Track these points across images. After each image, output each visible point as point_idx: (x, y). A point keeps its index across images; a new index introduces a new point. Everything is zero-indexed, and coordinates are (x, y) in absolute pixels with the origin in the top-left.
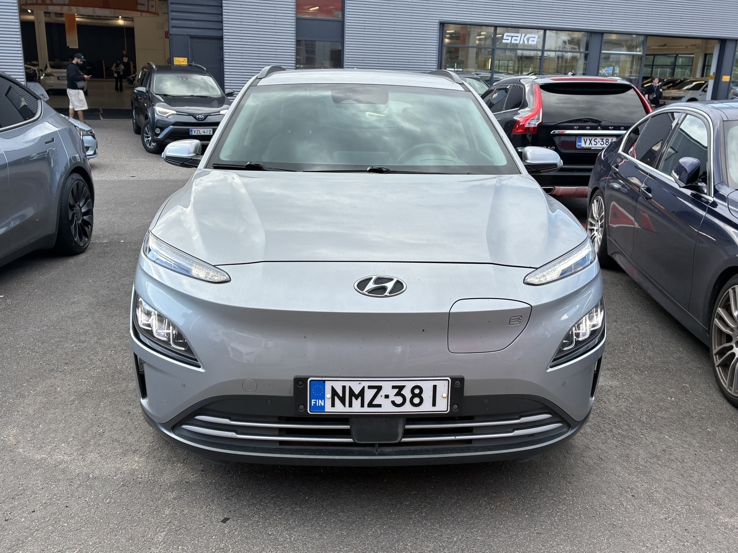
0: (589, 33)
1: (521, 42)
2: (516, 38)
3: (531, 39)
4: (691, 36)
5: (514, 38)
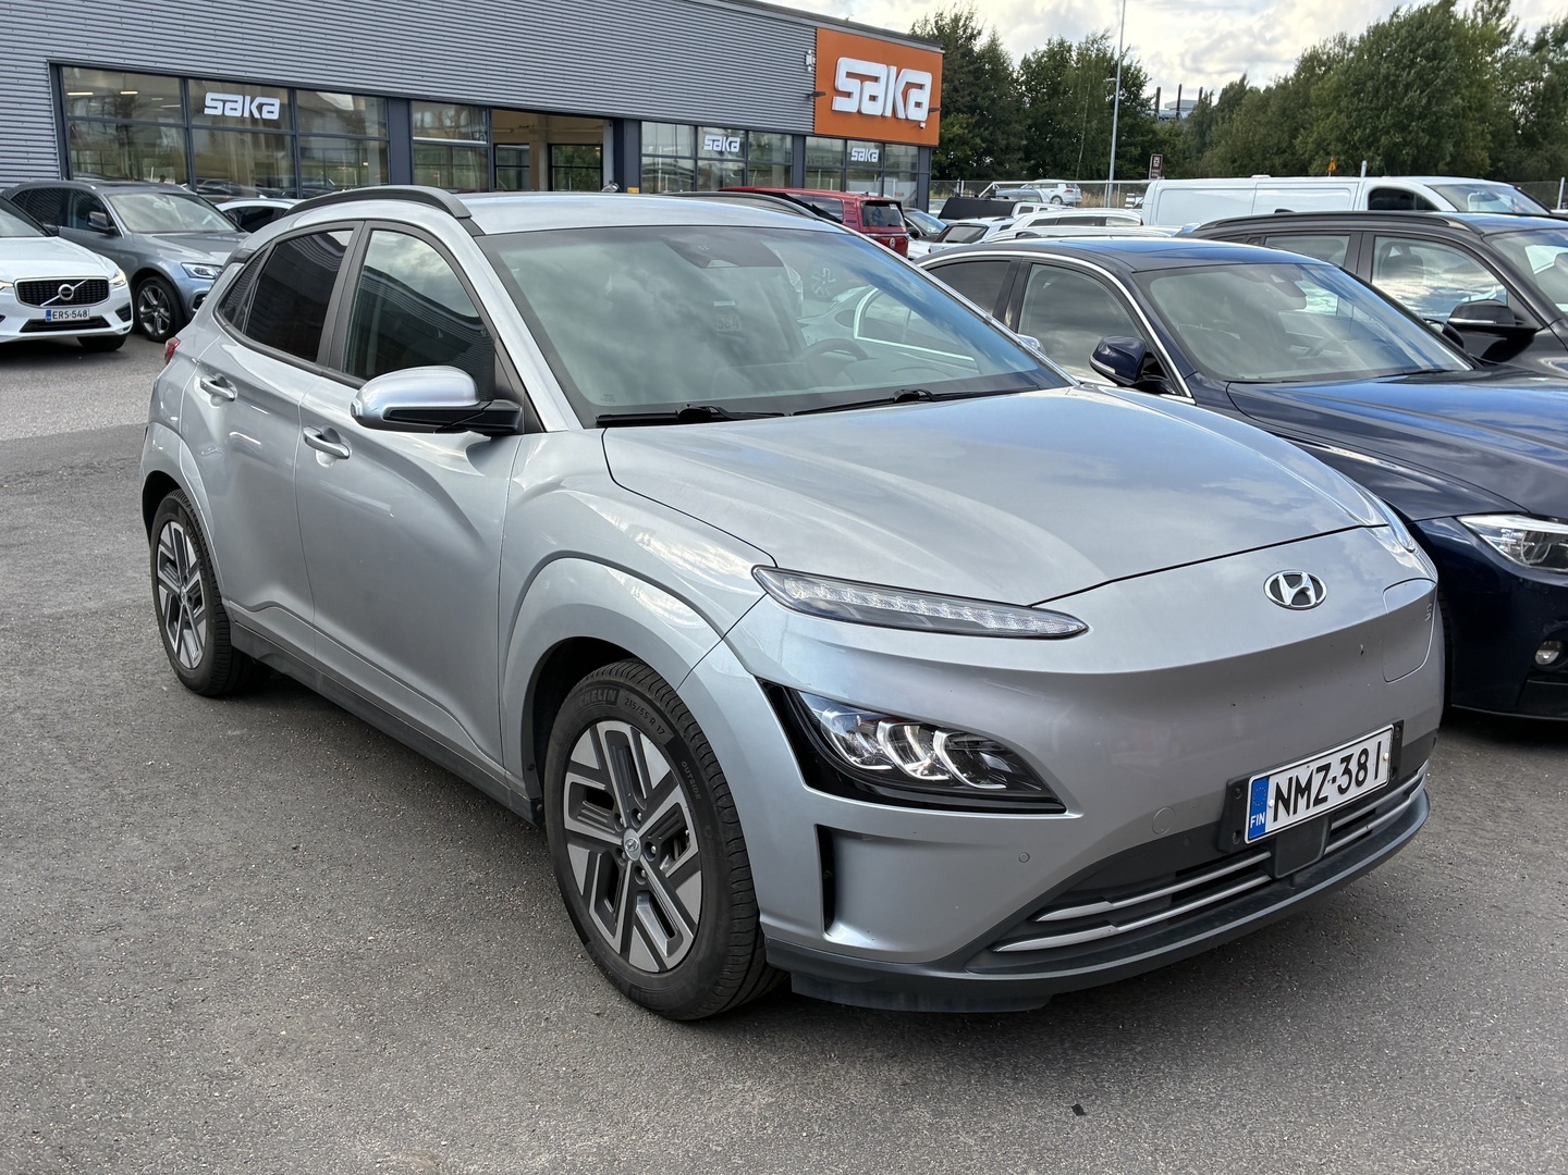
0: (382, 99)
1: (247, 114)
2: (233, 105)
3: (265, 109)
4: (549, 109)
5: (228, 105)
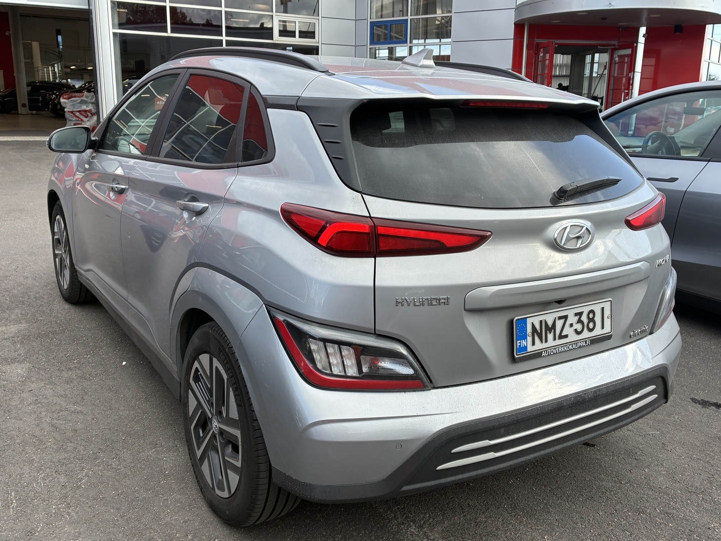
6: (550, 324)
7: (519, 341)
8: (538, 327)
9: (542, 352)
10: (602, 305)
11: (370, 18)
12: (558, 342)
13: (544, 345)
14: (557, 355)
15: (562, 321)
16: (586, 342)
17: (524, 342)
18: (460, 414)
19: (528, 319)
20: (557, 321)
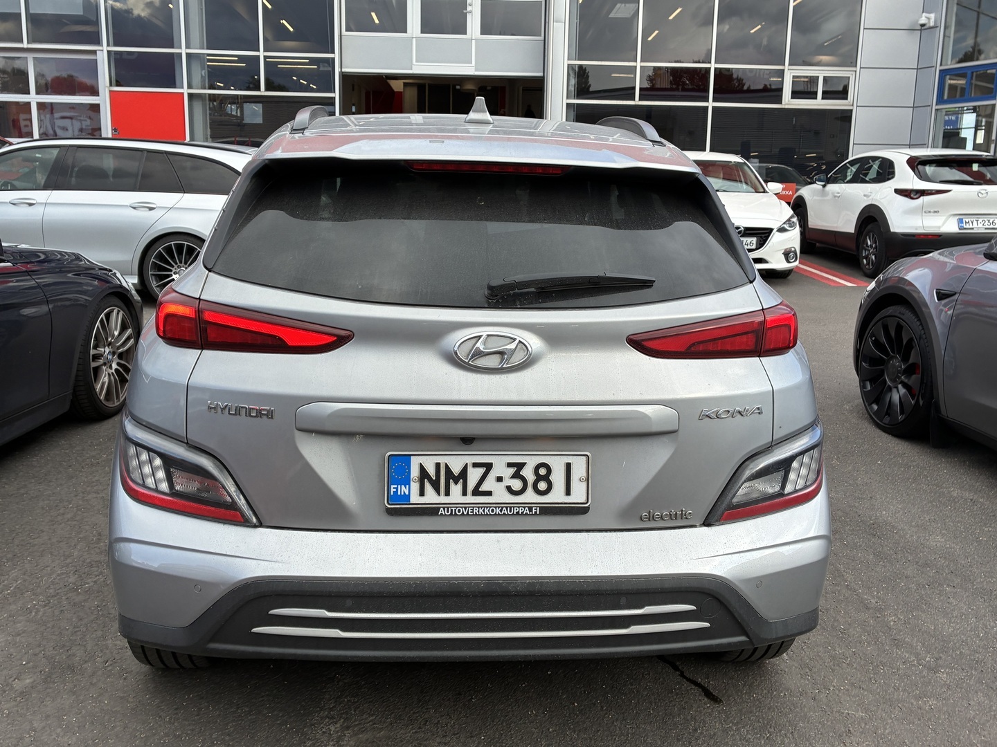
6: (456, 470)
7: (396, 486)
8: (431, 471)
9: (440, 508)
10: (569, 459)
11: (941, 65)
12: (470, 499)
13: (442, 499)
14: (467, 518)
15: (481, 471)
16: (530, 509)
17: (403, 490)
18: (280, 564)
19: (412, 457)
20: (471, 470)
